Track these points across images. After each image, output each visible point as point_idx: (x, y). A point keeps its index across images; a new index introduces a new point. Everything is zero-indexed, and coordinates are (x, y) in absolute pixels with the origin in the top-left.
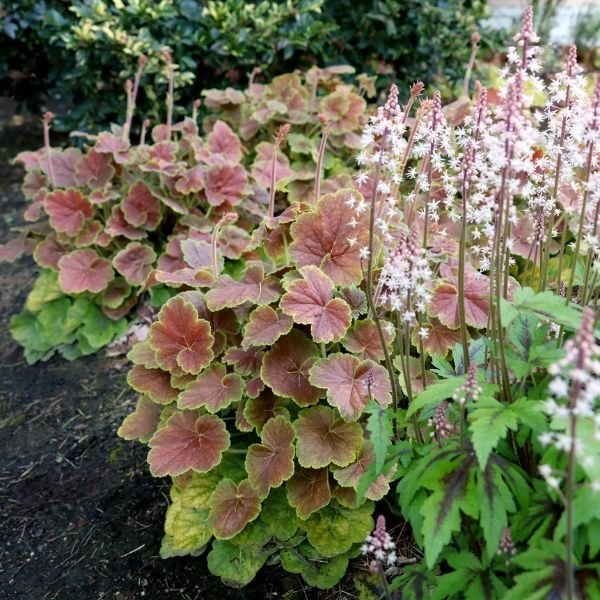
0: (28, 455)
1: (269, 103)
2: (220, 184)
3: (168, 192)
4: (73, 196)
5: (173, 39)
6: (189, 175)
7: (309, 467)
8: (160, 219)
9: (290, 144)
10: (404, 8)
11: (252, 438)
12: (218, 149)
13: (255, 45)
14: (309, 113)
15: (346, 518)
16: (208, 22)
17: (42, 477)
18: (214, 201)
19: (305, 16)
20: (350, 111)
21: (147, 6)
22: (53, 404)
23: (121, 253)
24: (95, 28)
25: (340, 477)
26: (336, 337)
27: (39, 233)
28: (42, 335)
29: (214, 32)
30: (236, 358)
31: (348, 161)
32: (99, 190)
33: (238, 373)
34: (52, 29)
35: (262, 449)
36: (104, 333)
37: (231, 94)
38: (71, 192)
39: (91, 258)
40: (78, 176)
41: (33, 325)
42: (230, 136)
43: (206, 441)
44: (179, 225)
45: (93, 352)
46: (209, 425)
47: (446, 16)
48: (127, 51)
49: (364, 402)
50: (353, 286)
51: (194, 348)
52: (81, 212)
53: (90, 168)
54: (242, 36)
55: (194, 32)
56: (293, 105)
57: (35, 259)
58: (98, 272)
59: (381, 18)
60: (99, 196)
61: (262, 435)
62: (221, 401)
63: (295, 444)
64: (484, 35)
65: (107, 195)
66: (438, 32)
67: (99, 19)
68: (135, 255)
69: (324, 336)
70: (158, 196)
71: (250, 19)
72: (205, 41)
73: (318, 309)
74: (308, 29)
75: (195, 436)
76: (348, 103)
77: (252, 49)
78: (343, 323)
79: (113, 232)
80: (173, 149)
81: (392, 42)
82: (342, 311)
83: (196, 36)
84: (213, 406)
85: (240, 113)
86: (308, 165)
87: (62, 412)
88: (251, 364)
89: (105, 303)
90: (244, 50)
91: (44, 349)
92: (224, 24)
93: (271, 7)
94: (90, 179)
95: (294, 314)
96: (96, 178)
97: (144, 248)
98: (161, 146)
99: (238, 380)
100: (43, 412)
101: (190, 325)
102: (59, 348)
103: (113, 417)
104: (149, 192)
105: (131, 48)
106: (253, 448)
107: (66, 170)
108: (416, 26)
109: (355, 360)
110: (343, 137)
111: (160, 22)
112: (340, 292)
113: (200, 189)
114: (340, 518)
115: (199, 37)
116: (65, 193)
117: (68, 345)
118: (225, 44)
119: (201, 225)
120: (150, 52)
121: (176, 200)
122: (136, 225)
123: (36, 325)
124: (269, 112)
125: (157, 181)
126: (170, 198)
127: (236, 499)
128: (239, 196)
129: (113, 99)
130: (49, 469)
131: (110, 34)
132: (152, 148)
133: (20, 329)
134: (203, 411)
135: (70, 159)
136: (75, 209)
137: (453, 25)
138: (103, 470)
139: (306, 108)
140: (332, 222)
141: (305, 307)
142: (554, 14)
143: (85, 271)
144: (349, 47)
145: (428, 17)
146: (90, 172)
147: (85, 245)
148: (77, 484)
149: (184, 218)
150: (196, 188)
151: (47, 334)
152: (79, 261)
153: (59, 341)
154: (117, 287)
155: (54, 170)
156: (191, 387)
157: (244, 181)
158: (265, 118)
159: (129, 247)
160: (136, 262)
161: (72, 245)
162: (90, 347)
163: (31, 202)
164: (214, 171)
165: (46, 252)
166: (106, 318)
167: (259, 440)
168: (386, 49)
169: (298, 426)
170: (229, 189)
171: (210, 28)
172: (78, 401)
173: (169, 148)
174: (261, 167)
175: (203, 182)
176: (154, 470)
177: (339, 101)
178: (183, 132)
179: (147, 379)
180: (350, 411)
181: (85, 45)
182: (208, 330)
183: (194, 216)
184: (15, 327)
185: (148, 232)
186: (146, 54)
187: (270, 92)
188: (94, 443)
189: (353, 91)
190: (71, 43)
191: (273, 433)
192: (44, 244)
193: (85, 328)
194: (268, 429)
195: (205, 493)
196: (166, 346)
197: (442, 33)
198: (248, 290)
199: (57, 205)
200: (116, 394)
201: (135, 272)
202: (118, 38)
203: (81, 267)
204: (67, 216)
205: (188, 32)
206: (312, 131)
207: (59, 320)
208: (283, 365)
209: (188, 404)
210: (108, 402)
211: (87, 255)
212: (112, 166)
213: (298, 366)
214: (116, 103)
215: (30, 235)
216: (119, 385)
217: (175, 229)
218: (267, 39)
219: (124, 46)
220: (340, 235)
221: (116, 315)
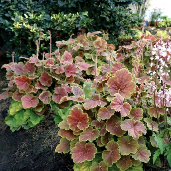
0: (20, 161)
1: (78, 44)
2: (69, 70)
3: (53, 74)
4: (24, 78)
5: (43, 26)
6: (59, 68)
7: (124, 155)
8: (52, 83)
9: (85, 56)
10: (111, 13)
11: (104, 148)
12: (66, 59)
13: (69, 27)
14: (90, 46)
15: (134, 169)
16: (53, 21)
17: (26, 167)
18: (68, 76)
19: (83, 17)
20: (102, 45)
21: (36, 17)
22: (24, 144)
23: (41, 94)
24: (21, 24)
25: (134, 157)
26: (127, 114)
27: (12, 90)
28: (16, 122)
29: (55, 24)
30: (95, 124)
31: (102, 60)
32: (31, 75)
33: (97, 129)
34: (6, 26)
35: (107, 151)
36: (37, 120)
37: (64, 42)
38: (23, 77)
39: (31, 97)
40: (24, 71)
41: (13, 119)
42: (69, 55)
43: (89, 151)
44: (57, 84)
45: (34, 126)
46: (90, 146)
47: (124, 15)
48: (31, 31)
49: (139, 133)
50: (129, 98)
51: (82, 122)
52: (27, 82)
53: (27, 68)
54: (64, 24)
55: (49, 24)
56: (84, 44)
57: (13, 98)
58: (34, 101)
59: (105, 16)
60: (32, 77)
61: (106, 147)
62: (93, 138)
63: (119, 148)
64: (135, 20)
65: (34, 76)
66: (122, 19)
67: (21, 22)
68: (45, 94)
69: (124, 114)
70: (51, 76)
71: (66, 19)
72: (53, 26)
73: (121, 106)
74: (85, 21)
75: (85, 149)
76: (102, 43)
77: (68, 28)
78: (128, 110)
79: (38, 88)
80: (53, 61)
81: (108, 23)
82: (128, 106)
83: (50, 25)
84: (91, 140)
85: (68, 48)
86: (91, 62)
87: (28, 146)
88: (100, 126)
89: (36, 111)
90: (65, 29)
91: (17, 127)
92: (58, 21)
93: (72, 15)
94: (28, 72)
95: (115, 109)
96: (30, 72)
97: (48, 92)
98: (49, 60)
99: (97, 131)
100: (21, 147)
101: (81, 115)
102: (22, 126)
103: (45, 146)
104: (48, 75)
105: (32, 30)
106: (104, 151)
107: (19, 69)
108: (115, 18)
109: (133, 121)
110: (101, 53)
111: (40, 22)
112: (126, 100)
113: (63, 72)
114: (132, 170)
115: (51, 26)
116: (21, 77)
117: (25, 125)
118: (59, 27)
119: (64, 83)
120: (38, 31)
121: (56, 76)
122: (44, 85)
123: (14, 119)
124: (78, 47)
125: (49, 71)
126: (54, 76)
127: (99, 168)
128: (75, 73)
129: (25, 46)
130: (28, 165)
131: (26, 26)
132: (46, 61)
133: (8, 121)
134: (88, 142)
135: (20, 66)
136: (24, 82)
137: (126, 17)
138: (46, 163)
139: (88, 45)
140: (120, 79)
141: (118, 106)
142: (145, 13)
143: (30, 101)
144: (95, 26)
145: (118, 15)
146: (28, 70)
147: (29, 93)
148: (38, 169)
149: (59, 82)
150: (62, 72)
151: (18, 122)
152: (27, 98)
153: (22, 124)
154: (40, 105)
155: (16, 70)
156: (82, 135)
157: (76, 69)
158: (77, 49)
159: (43, 92)
160: (46, 97)
161: (24, 93)
162: (33, 125)
163: (9, 81)
164: (67, 66)
165: (16, 96)
166: (37, 115)
167: (106, 149)
168: (106, 26)
169: (119, 143)
170: (72, 71)
171: (54, 22)
172: (32, 142)
173: (52, 60)
174: (80, 64)
175: (64, 70)
176: (74, 161)
177: (99, 42)
178: (56, 55)
179: (65, 133)
180: (136, 136)
181: (17, 30)
182: (87, 116)
183: (62, 81)
184: (7, 120)
185: (48, 87)
186: (37, 31)
187: (76, 41)
188: (41, 155)
189: (102, 39)
190: (13, 29)
191: (110, 146)
192: (15, 94)
193: (30, 119)
194: (108, 145)
195: (87, 167)
196: (73, 123)
197: (123, 20)
198: (96, 102)
199: (19, 81)
200: (45, 139)
201: (46, 100)
202: (28, 27)
203: (28, 100)
204: (22, 84)
205: (47, 24)
206: (91, 52)
207: (21, 118)
208: (111, 125)
209: (83, 140)
210: (42, 141)
211: (29, 96)
212: (35, 67)
213: (115, 125)
214: (26, 47)
215: (9, 91)
216: (45, 136)
217: (56, 85)
218: (72, 24)
219: (30, 29)
220: (122, 83)
221: (40, 114)
